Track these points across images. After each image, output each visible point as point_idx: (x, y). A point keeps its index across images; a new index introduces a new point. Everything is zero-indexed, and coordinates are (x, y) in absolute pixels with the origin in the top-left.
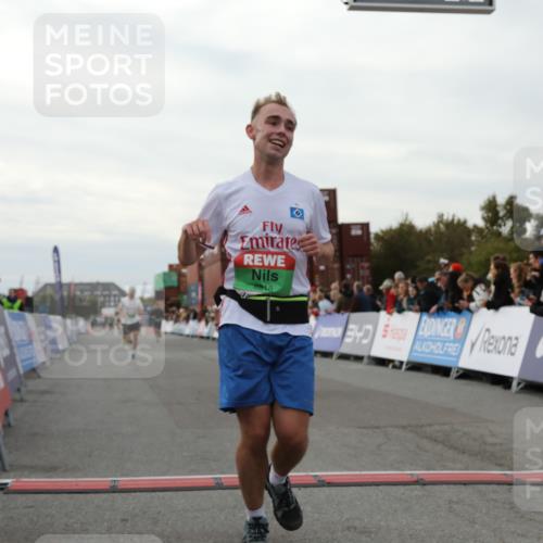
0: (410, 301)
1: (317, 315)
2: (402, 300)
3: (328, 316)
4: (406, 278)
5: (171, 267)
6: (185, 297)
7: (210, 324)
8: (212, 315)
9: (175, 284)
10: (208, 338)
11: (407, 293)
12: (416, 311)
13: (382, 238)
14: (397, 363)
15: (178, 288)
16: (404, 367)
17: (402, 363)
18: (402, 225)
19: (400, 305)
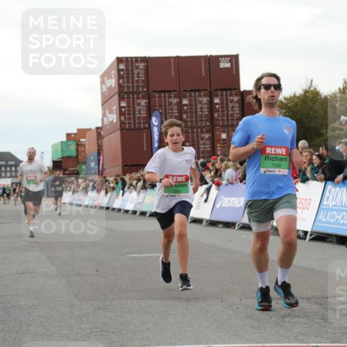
0: (314, 170)
1: (218, 184)
2: (306, 169)
3: (230, 185)
4: (310, 146)
5: (68, 135)
6: (84, 167)
7: (109, 194)
8: (112, 185)
9: (74, 154)
10: (108, 208)
11: (311, 162)
12: (321, 180)
13: (286, 105)
14: (301, 234)
15: (77, 157)
16: (308, 237)
17: (306, 233)
18: (306, 92)
19: (304, 174)
